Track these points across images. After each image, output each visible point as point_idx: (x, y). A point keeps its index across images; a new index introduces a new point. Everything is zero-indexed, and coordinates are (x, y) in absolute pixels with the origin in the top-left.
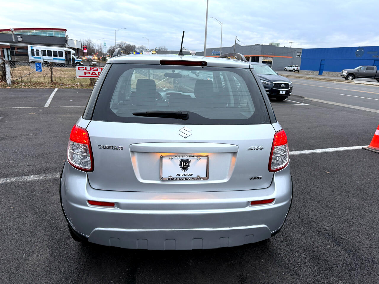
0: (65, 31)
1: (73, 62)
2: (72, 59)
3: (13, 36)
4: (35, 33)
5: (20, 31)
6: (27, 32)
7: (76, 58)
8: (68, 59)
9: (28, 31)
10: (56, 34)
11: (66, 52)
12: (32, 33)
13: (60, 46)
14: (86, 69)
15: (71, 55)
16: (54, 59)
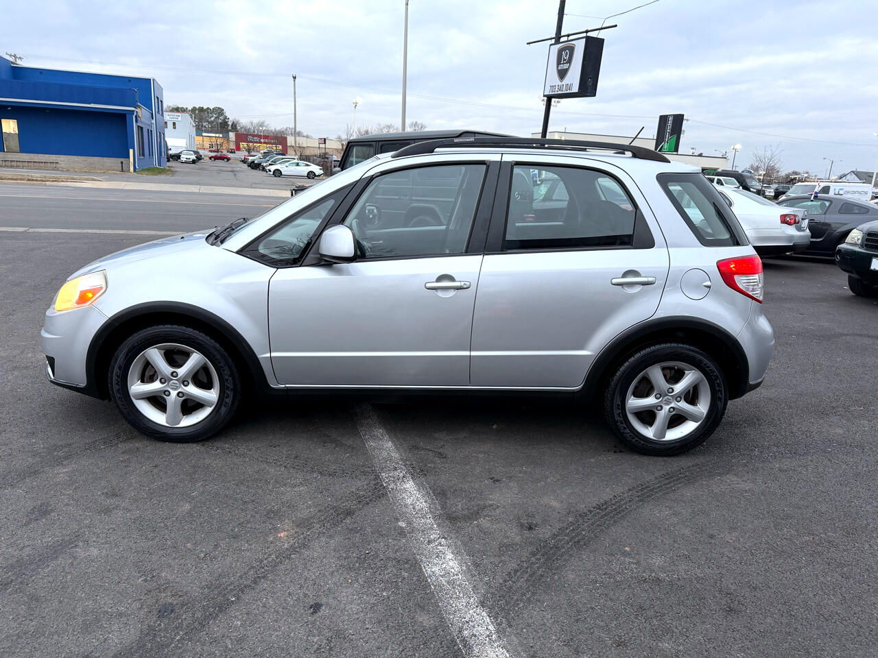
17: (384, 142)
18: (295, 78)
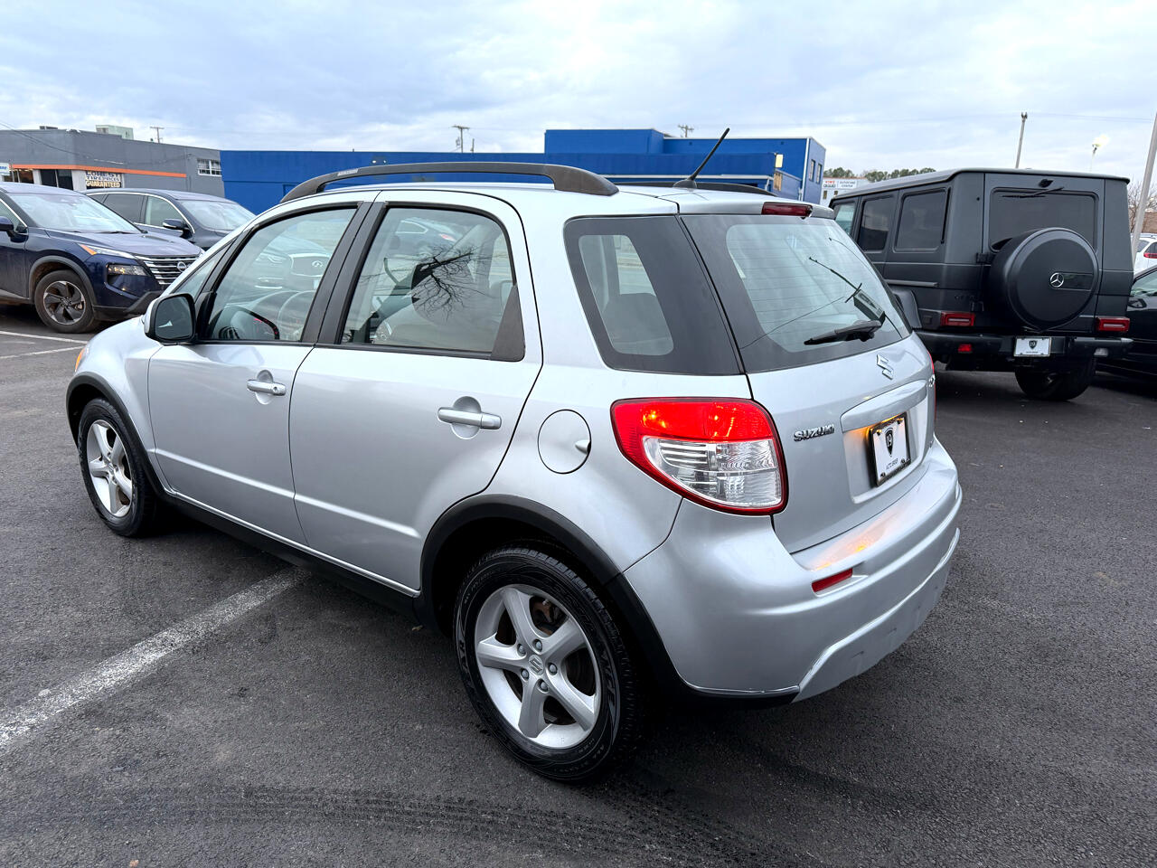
17: (868, 197)
18: (1025, 117)
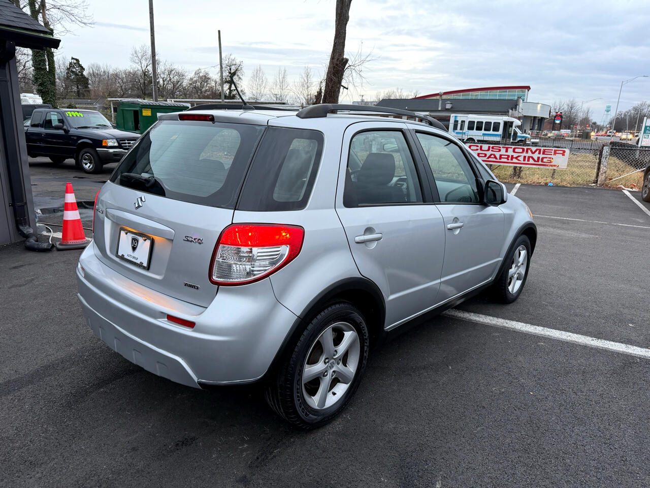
0: (527, 90)
1: (513, 140)
2: (512, 134)
3: (440, 102)
4: (480, 95)
5: (459, 94)
6: (468, 95)
7: (519, 133)
8: (506, 134)
9: (471, 93)
10: (511, 95)
11: (506, 123)
12: (476, 96)
13: (500, 113)
14: (481, 149)
15: (514, 128)
16: (484, 135)
